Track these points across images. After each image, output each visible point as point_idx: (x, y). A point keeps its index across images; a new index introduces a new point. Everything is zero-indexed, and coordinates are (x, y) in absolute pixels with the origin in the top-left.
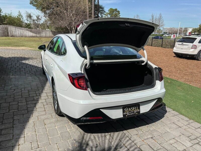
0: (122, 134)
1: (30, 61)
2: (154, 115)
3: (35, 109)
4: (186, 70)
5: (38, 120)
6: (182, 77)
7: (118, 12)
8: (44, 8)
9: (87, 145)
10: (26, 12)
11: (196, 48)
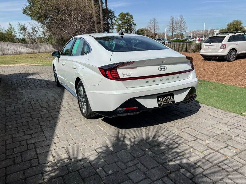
0: (158, 127)
1: (36, 76)
2: (188, 110)
3: (60, 116)
4: (217, 71)
5: (67, 124)
6: (214, 78)
7: (131, 16)
8: (41, 17)
9: (124, 137)
10: (18, 24)
11: (226, 48)
